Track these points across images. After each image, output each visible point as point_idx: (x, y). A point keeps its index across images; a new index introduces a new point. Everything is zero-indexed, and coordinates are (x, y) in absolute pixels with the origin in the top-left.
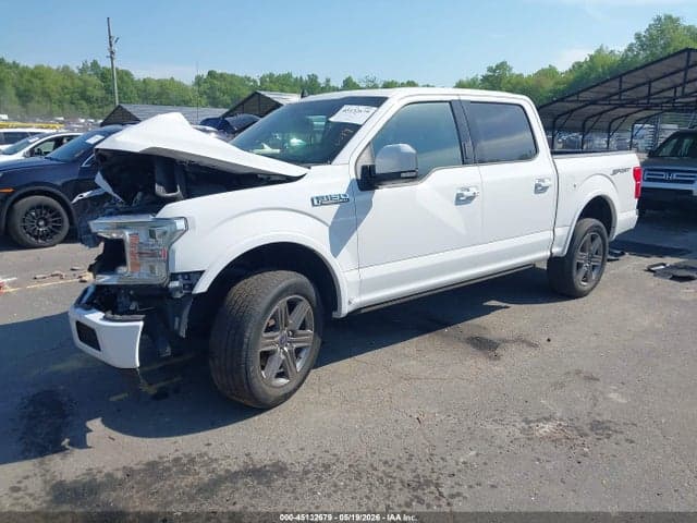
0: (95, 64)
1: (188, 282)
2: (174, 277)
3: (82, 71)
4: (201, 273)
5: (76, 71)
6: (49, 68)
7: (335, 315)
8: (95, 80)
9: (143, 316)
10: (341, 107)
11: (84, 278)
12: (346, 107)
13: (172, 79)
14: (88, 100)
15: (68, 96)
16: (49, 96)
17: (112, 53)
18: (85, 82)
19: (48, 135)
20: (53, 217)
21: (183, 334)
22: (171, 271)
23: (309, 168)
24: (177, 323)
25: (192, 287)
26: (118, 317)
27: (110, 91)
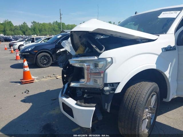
0: (57, 21)
1: (113, 88)
2: (106, 85)
3: (53, 23)
4: (119, 83)
5: (52, 23)
6: (46, 23)
7: (164, 100)
8: (57, 26)
9: (95, 105)
10: (161, 13)
11: (57, 77)
12: (163, 13)
13: (74, 24)
14: (55, 31)
15: (50, 30)
16: (46, 30)
17: (61, 18)
18: (54, 26)
19: (46, 37)
20: (48, 59)
21: (109, 111)
22: (105, 82)
23: (159, 36)
24: (106, 106)
25: (114, 90)
26: (83, 104)
27: (60, 28)
